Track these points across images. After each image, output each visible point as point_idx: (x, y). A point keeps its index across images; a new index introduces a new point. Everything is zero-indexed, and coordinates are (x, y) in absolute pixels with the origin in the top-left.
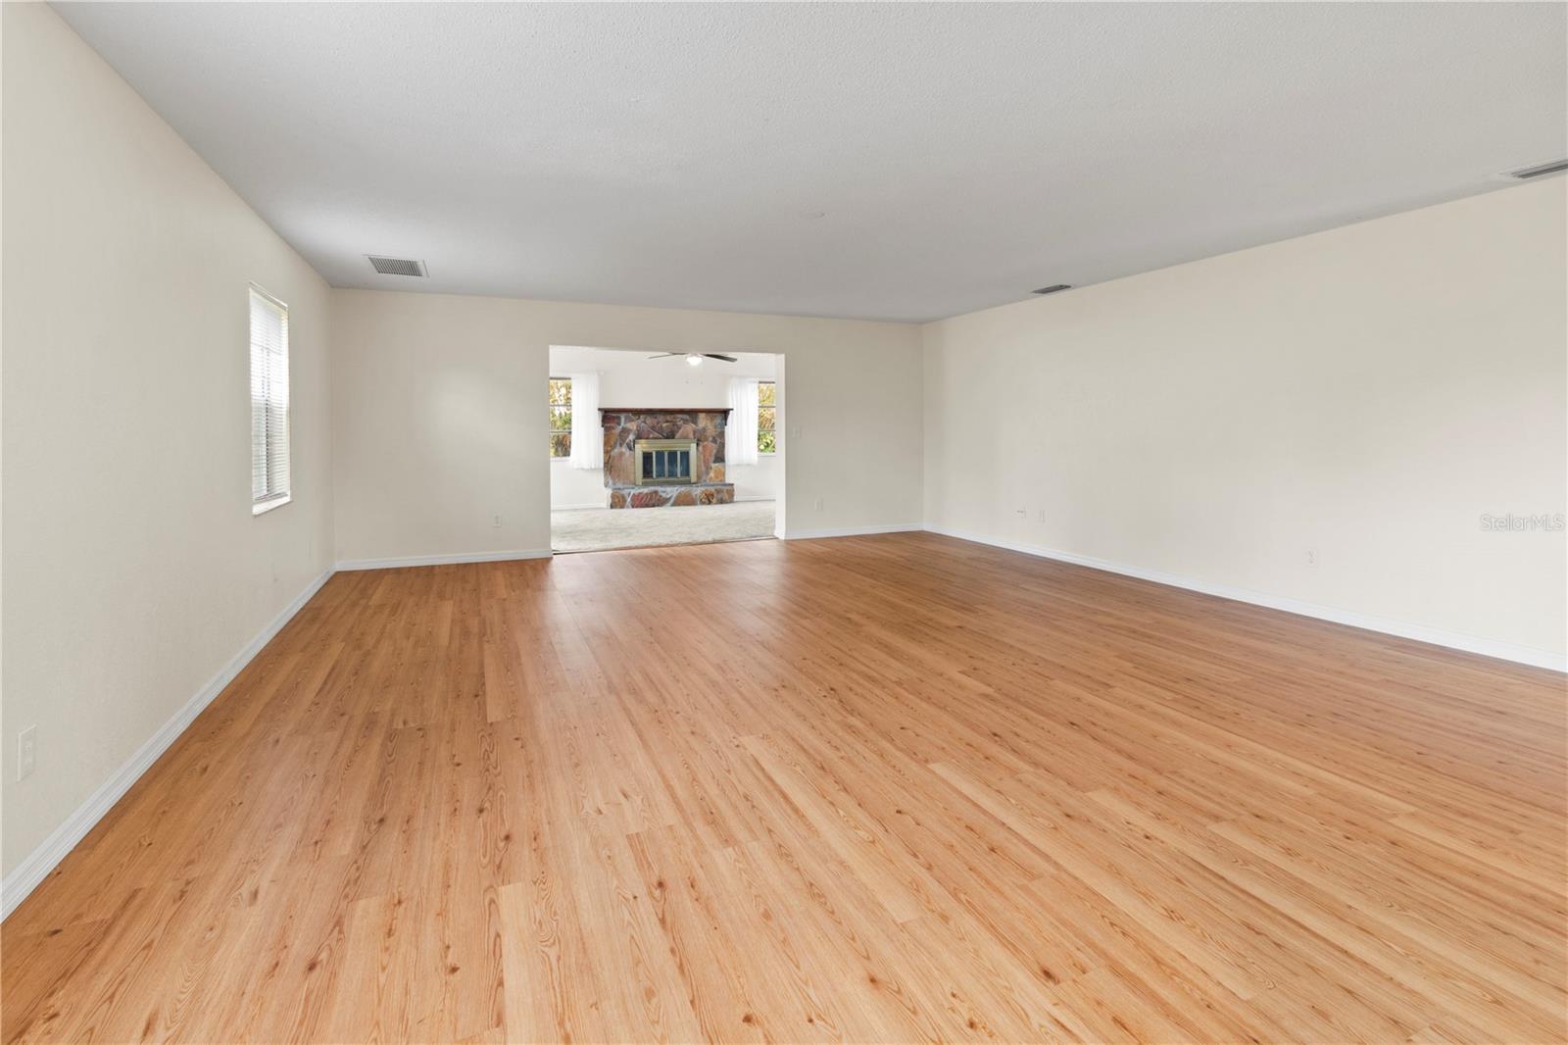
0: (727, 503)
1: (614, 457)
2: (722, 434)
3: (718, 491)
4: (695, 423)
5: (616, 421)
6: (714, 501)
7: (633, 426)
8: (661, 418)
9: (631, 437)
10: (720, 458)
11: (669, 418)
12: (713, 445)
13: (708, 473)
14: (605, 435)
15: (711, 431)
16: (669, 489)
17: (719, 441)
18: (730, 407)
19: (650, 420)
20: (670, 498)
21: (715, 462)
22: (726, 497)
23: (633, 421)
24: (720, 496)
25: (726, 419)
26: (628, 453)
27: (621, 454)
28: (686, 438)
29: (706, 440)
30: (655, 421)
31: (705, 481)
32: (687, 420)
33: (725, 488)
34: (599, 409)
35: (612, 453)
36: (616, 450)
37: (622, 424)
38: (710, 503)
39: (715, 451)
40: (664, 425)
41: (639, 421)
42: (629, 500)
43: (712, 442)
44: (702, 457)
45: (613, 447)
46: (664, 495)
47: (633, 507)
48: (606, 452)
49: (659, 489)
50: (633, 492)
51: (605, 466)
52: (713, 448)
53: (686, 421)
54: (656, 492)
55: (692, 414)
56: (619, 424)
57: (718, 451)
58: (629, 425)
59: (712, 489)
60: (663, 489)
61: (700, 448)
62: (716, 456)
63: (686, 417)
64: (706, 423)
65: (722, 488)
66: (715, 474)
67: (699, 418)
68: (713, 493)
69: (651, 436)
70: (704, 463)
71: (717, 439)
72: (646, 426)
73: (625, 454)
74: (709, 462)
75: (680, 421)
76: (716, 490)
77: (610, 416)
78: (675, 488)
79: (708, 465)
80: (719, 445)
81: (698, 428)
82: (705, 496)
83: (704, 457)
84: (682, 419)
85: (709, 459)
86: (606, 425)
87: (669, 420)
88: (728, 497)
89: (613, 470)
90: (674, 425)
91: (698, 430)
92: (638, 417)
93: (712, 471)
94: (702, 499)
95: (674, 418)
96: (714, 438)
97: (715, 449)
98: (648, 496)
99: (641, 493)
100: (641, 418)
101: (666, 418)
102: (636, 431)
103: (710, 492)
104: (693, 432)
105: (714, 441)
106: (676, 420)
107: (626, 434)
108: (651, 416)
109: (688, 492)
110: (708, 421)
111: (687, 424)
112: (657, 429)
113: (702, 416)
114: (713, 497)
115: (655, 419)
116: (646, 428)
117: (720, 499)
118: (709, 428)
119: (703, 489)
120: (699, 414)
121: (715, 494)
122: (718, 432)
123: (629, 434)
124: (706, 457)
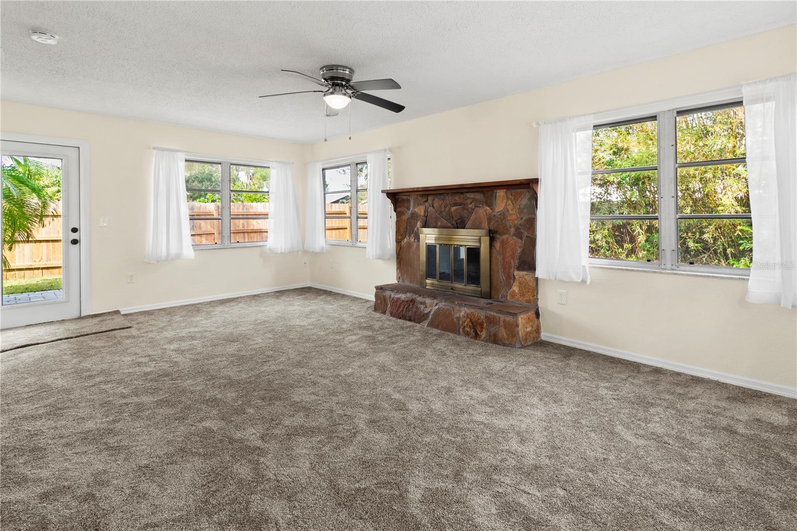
0: (504, 345)
1: (404, 247)
2: (530, 224)
3: (490, 320)
4: (490, 205)
5: (406, 205)
7: (420, 210)
8: (449, 199)
9: (419, 225)
10: (528, 263)
11: (457, 199)
12: (519, 240)
13: (510, 286)
15: (514, 218)
16: (428, 300)
17: (525, 233)
19: (438, 203)
20: (428, 315)
21: (518, 269)
22: (503, 333)
23: (420, 204)
24: (493, 330)
25: (534, 197)
27: (410, 245)
28: (478, 227)
29: (506, 231)
30: (443, 204)
31: (505, 296)
32: (480, 202)
34: (383, 192)
35: (403, 243)
36: (406, 240)
37: (411, 209)
38: (477, 336)
39: (519, 250)
40: (453, 209)
41: (427, 204)
42: (389, 304)
43: (515, 235)
44: (498, 258)
45: (403, 239)
46: (422, 307)
47: (392, 315)
48: (398, 241)
49: (417, 298)
50: (393, 295)
52: (516, 245)
53: (478, 203)
54: (413, 302)
55: (487, 190)
56: (409, 209)
57: (523, 252)
58: (417, 210)
59: (481, 314)
61: (495, 245)
62: (519, 259)
63: (479, 196)
64: (506, 205)
65: (495, 314)
66: (520, 293)
67: (496, 197)
68: (482, 322)
69: (439, 224)
70: (504, 268)
71: (522, 231)
72: (434, 210)
73: (413, 245)
74: (510, 268)
75: (471, 203)
76: (486, 317)
77: (400, 200)
78: (436, 301)
79: (509, 273)
80: (525, 240)
81: (495, 213)
82: (470, 324)
83: (504, 259)
84: (474, 200)
85: (511, 263)
86: (398, 210)
87: (458, 201)
88: (505, 335)
89: (402, 263)
90: (464, 209)
91: (494, 216)
92: (425, 200)
93: (515, 283)
94: (464, 327)
95: (464, 198)
96: (517, 229)
97: (520, 247)
98: (405, 306)
99: (399, 299)
100: (429, 200)
101: (455, 200)
102: (423, 217)
103: (478, 319)
104: (488, 219)
105: (519, 235)
106: (466, 202)
107: (415, 221)
108: (439, 197)
109: (447, 310)
110: (510, 202)
111: (480, 207)
112: (444, 214)
113: (501, 193)
114: (482, 328)
115: (442, 201)
116: (434, 213)
117: (492, 334)
118: (511, 212)
119: (469, 311)
120: (495, 191)
121: (485, 324)
122: (524, 219)
123: (417, 221)
124: (507, 260)
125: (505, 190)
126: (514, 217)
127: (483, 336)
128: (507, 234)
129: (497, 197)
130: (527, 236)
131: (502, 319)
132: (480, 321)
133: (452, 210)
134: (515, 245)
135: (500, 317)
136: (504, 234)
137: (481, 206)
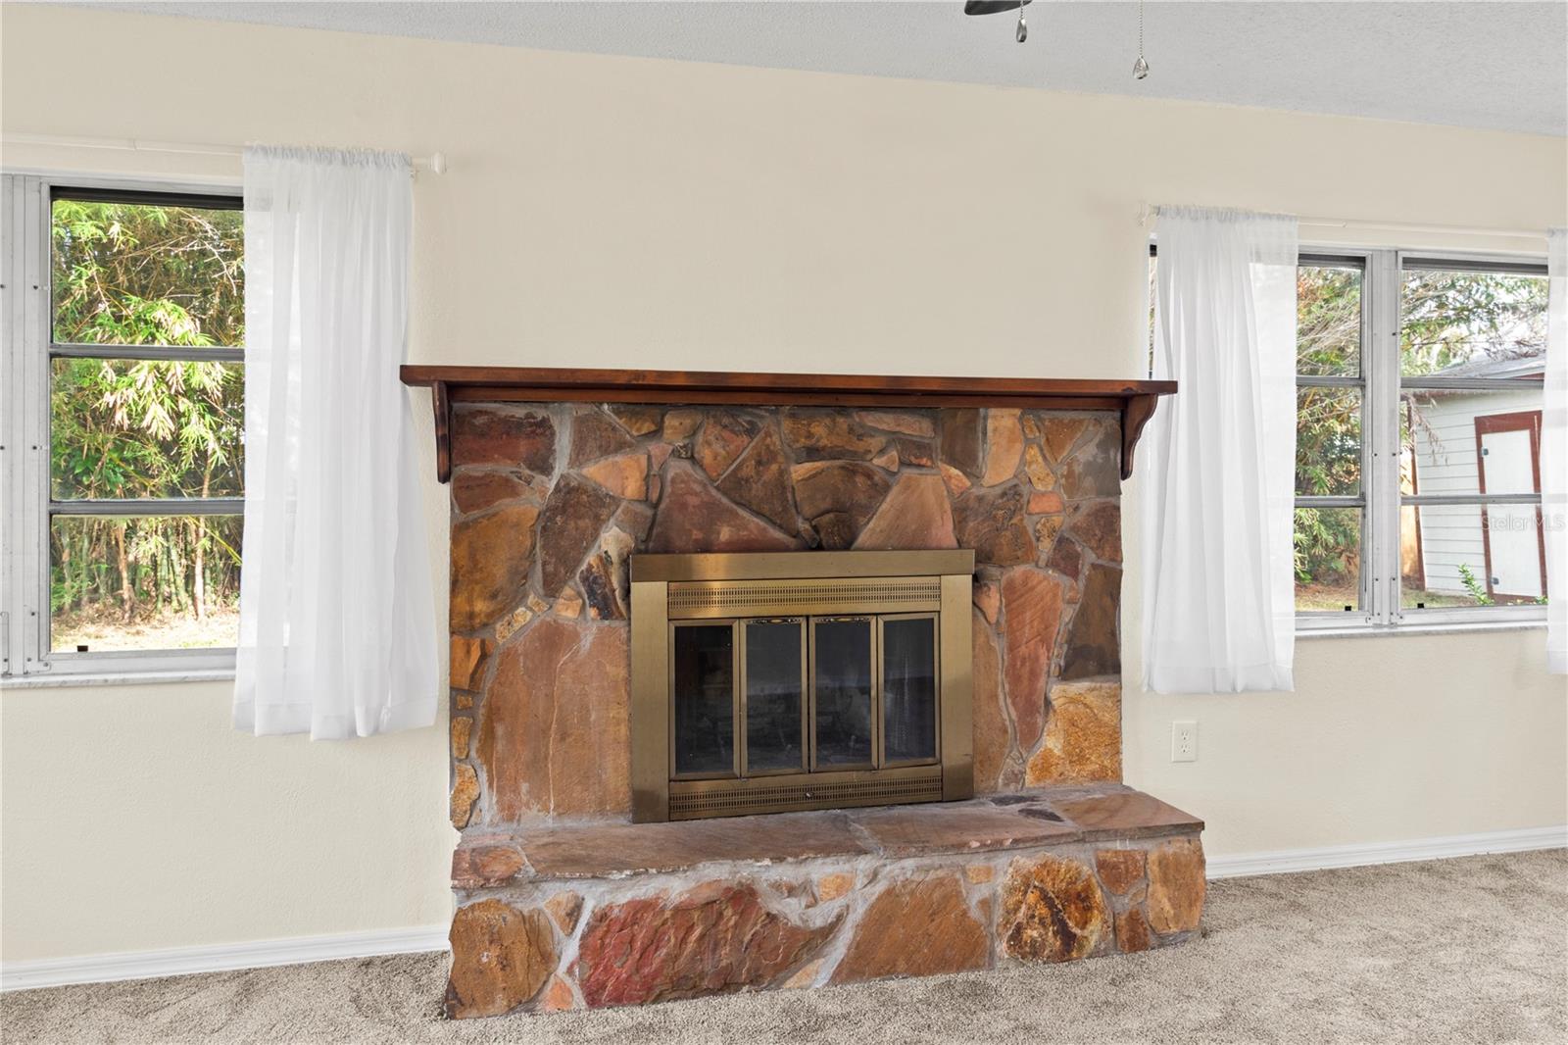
0: (1166, 942)
1: (509, 655)
2: (1106, 524)
3: (1115, 873)
4: (965, 459)
5: (523, 446)
6: (1094, 932)
7: (617, 474)
8: (779, 429)
9: (612, 540)
10: (1094, 652)
11: (821, 430)
12: (1066, 581)
13: (1030, 736)
14: (458, 531)
16: (821, 870)
17: (1089, 557)
18: (1161, 375)
19: (716, 445)
20: (828, 932)
21: (1067, 674)
22: (1159, 902)
23: (621, 446)
24: (1124, 903)
25: (1126, 440)
26: (590, 629)
27: (553, 638)
28: (913, 542)
29: (1023, 549)
30: (748, 448)
31: (1017, 777)
32: (922, 448)
33: (1153, 849)
34: (410, 375)
35: (502, 634)
36: (523, 615)
37: (561, 466)
38: (1068, 947)
39: (1068, 614)
40: (799, 471)
41: (656, 448)
42: (570, 950)
43: (1052, 564)
44: (999, 645)
45: (506, 601)
46: (792, 910)
47: (593, 1000)
48: (464, 627)
49: (764, 872)
50: (596, 897)
51: (455, 711)
52: (1058, 596)
53: (914, 453)
54: (743, 897)
55: (951, 407)
56: (546, 469)
57: (1082, 617)
58: (597, 472)
59: (1080, 861)
60: (786, 872)
61: (993, 601)
62: (1069, 642)
63: (915, 426)
64: (1023, 462)
65: (1128, 846)
66: (1070, 754)
67: (985, 433)
68: (1088, 888)
69: (725, 534)
70: (1015, 678)
71: (1079, 549)
72: (699, 475)
73: (575, 637)
74: (1034, 675)
75: (882, 452)
76: (1102, 865)
77: (480, 421)
78: (864, 864)
79: (1032, 691)
80: (1089, 579)
81: (982, 491)
82: (1043, 910)
83: (1012, 648)
84: (895, 438)
85: (1037, 659)
86: (462, 470)
87: (824, 442)
88: (1167, 907)
89: (500, 730)
90: (850, 472)
91: (980, 499)
92: (647, 427)
93: (1051, 726)
94: (1019, 929)
95: (851, 430)
96: (1062, 542)
97: (1071, 602)
98: (690, 929)
99: (640, 909)
100: (668, 433)
101: (810, 436)
102: (640, 508)
103: (1072, 882)
104: (954, 510)
105: (1066, 560)
106: (861, 446)
107: (583, 523)
108: (726, 421)
109: (940, 883)
110: (1034, 451)
111: (919, 466)
112: (757, 490)
113: (1001, 421)
114: (1089, 909)
115: (746, 439)
116: (697, 488)
117: (1122, 921)
118: (1040, 487)
119: (1027, 861)
120: (982, 411)
121: (1098, 894)
122: (1084, 510)
123: (598, 523)
124: (1023, 650)
125: (1018, 412)
126: (1050, 504)
127: (1094, 939)
128: (1026, 561)
129: (990, 433)
130: (1094, 566)
131: (1153, 857)
132: (1079, 886)
133: (794, 476)
134: (1055, 595)
135: (1146, 854)
136: (1017, 560)
137: (924, 461)
